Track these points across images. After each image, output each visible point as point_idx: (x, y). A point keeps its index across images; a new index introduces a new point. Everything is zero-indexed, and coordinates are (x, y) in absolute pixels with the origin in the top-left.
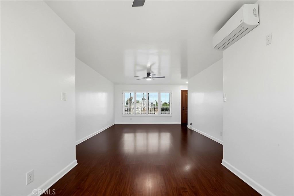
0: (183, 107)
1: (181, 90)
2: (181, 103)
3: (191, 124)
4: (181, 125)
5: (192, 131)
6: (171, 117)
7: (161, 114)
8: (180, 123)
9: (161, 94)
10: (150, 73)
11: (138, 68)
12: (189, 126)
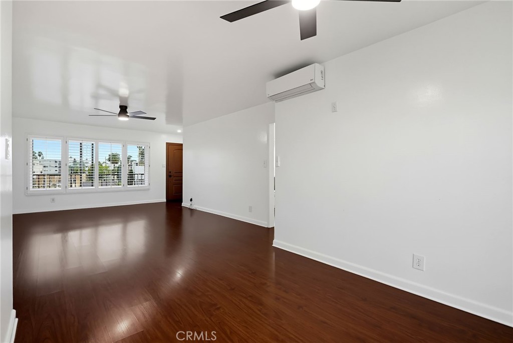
0: (170, 172)
1: (167, 143)
2: (165, 166)
3: (191, 200)
4: (165, 203)
5: (192, 211)
6: (148, 190)
7: (128, 186)
8: (165, 200)
9: (128, 147)
10: (126, 107)
11: (102, 92)
12: (185, 203)
